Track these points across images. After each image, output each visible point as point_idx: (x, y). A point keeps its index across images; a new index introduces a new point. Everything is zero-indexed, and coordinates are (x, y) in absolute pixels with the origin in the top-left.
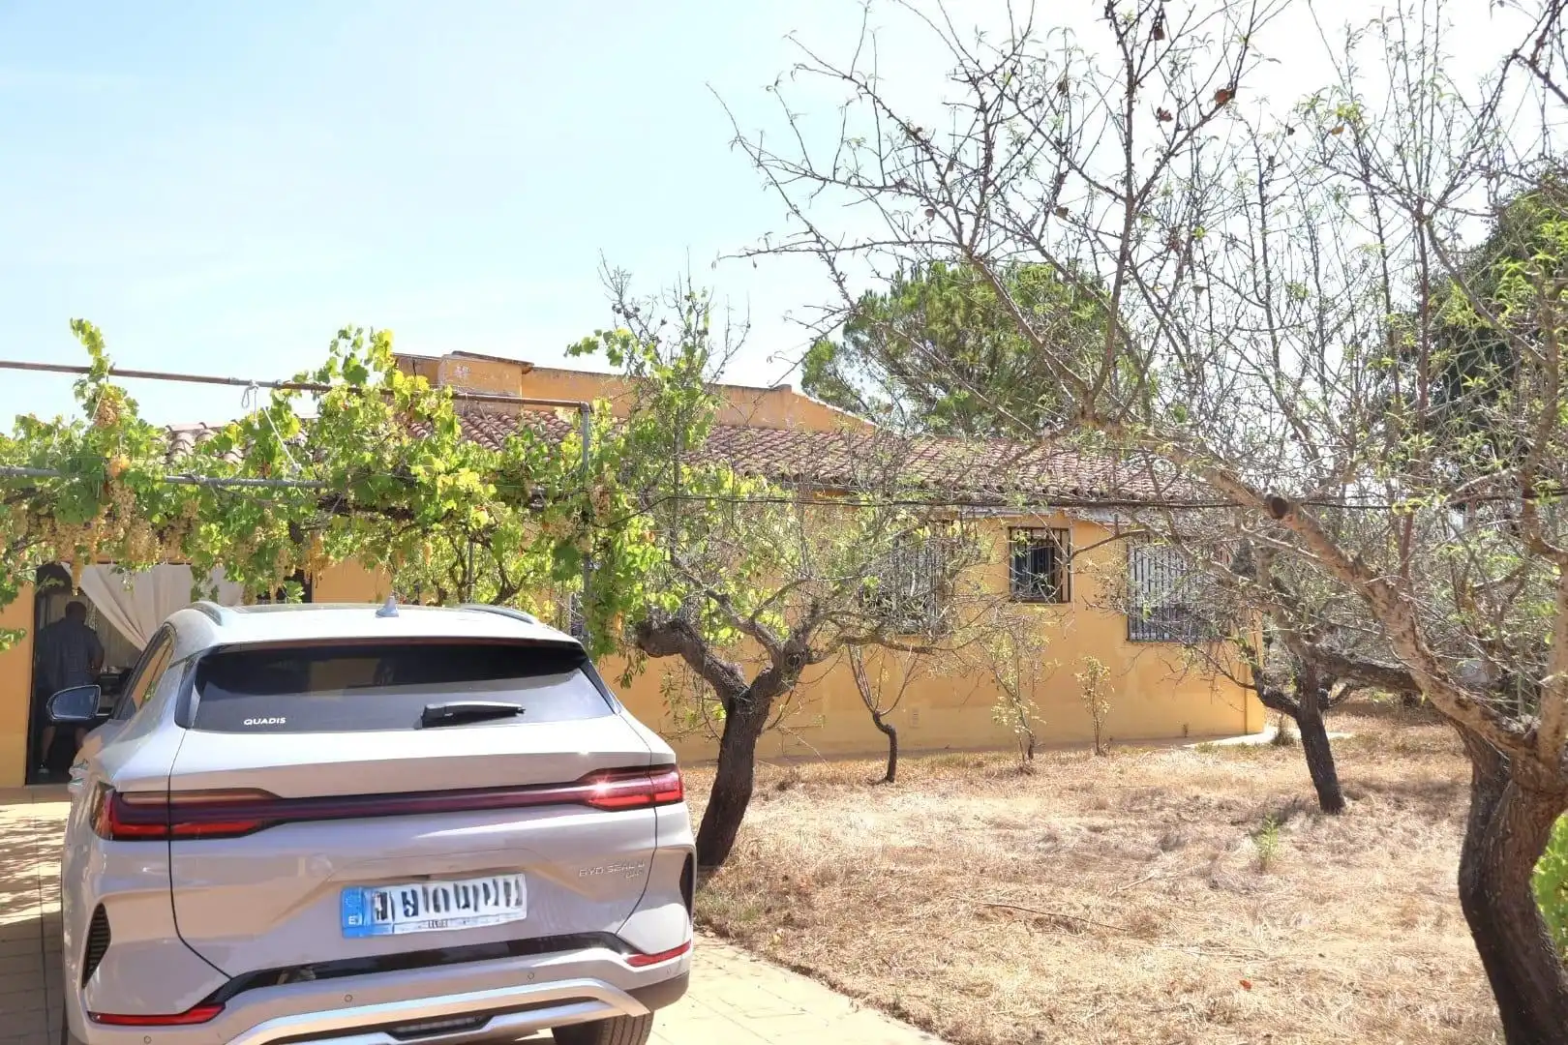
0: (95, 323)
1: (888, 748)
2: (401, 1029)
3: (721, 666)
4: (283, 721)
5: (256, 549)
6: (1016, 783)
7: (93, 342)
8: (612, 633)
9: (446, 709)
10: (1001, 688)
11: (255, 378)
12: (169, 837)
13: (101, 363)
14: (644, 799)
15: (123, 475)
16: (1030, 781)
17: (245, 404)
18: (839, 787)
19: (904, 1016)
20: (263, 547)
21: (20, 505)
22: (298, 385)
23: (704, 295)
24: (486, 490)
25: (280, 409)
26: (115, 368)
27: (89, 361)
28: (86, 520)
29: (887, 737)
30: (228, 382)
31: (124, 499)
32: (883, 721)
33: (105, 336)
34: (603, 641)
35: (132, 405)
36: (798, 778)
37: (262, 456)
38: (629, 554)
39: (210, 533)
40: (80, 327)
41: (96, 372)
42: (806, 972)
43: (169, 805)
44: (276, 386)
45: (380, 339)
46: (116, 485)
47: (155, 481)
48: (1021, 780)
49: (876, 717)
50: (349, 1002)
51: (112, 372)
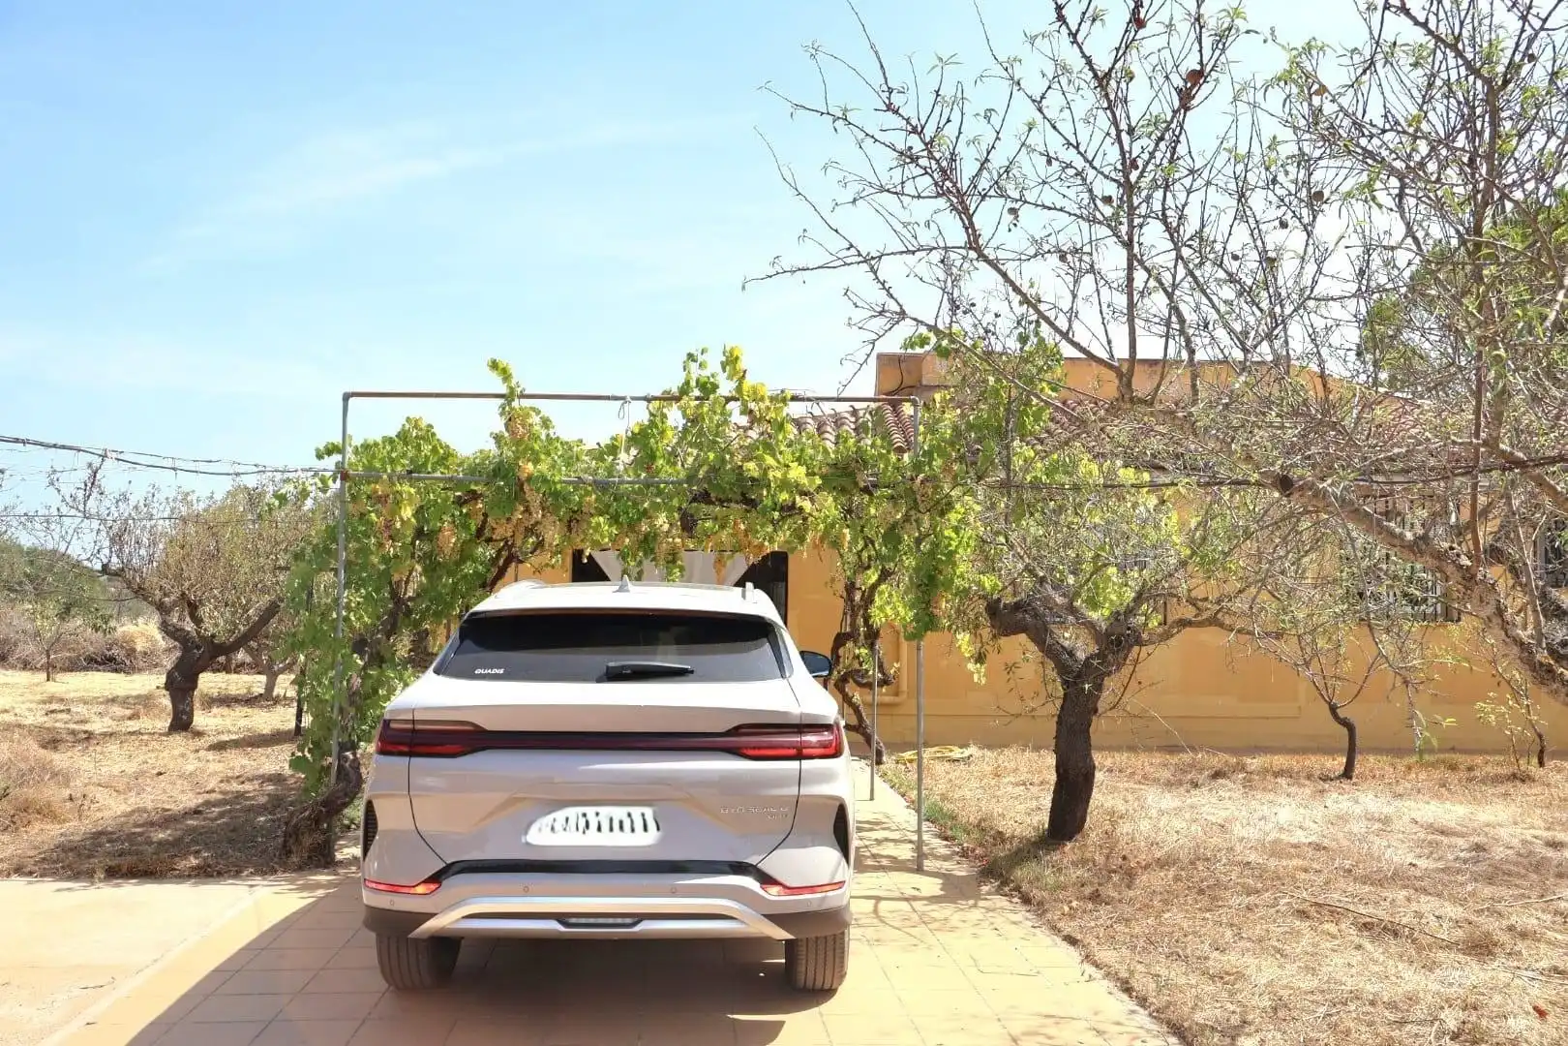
0: (503, 361)
1: (1346, 744)
2: (573, 920)
3: (1062, 647)
4: (502, 671)
5: (641, 537)
6: (1501, 789)
7: (506, 375)
8: (936, 611)
9: (623, 667)
10: (1504, 684)
11: (628, 393)
12: (411, 754)
13: (512, 389)
14: (793, 752)
15: (529, 479)
16: (1524, 788)
17: (621, 415)
18: (1282, 781)
19: (1128, 990)
20: (646, 536)
21: (476, 504)
22: (668, 398)
23: (1032, 286)
24: (812, 482)
25: (656, 422)
26: (526, 392)
27: (503, 390)
28: (507, 515)
29: (1345, 731)
30: (608, 398)
31: (534, 498)
32: (1341, 713)
33: (513, 370)
34: (927, 619)
35: (546, 423)
36: (1243, 769)
37: (646, 460)
38: (946, 538)
39: (599, 524)
40: (494, 365)
41: (508, 397)
42: (1071, 941)
43: (414, 731)
44: (648, 399)
45: (732, 355)
46: (526, 487)
47: (554, 483)
48: (1509, 787)
49: (1333, 709)
50: (526, 892)
51: (523, 396)
